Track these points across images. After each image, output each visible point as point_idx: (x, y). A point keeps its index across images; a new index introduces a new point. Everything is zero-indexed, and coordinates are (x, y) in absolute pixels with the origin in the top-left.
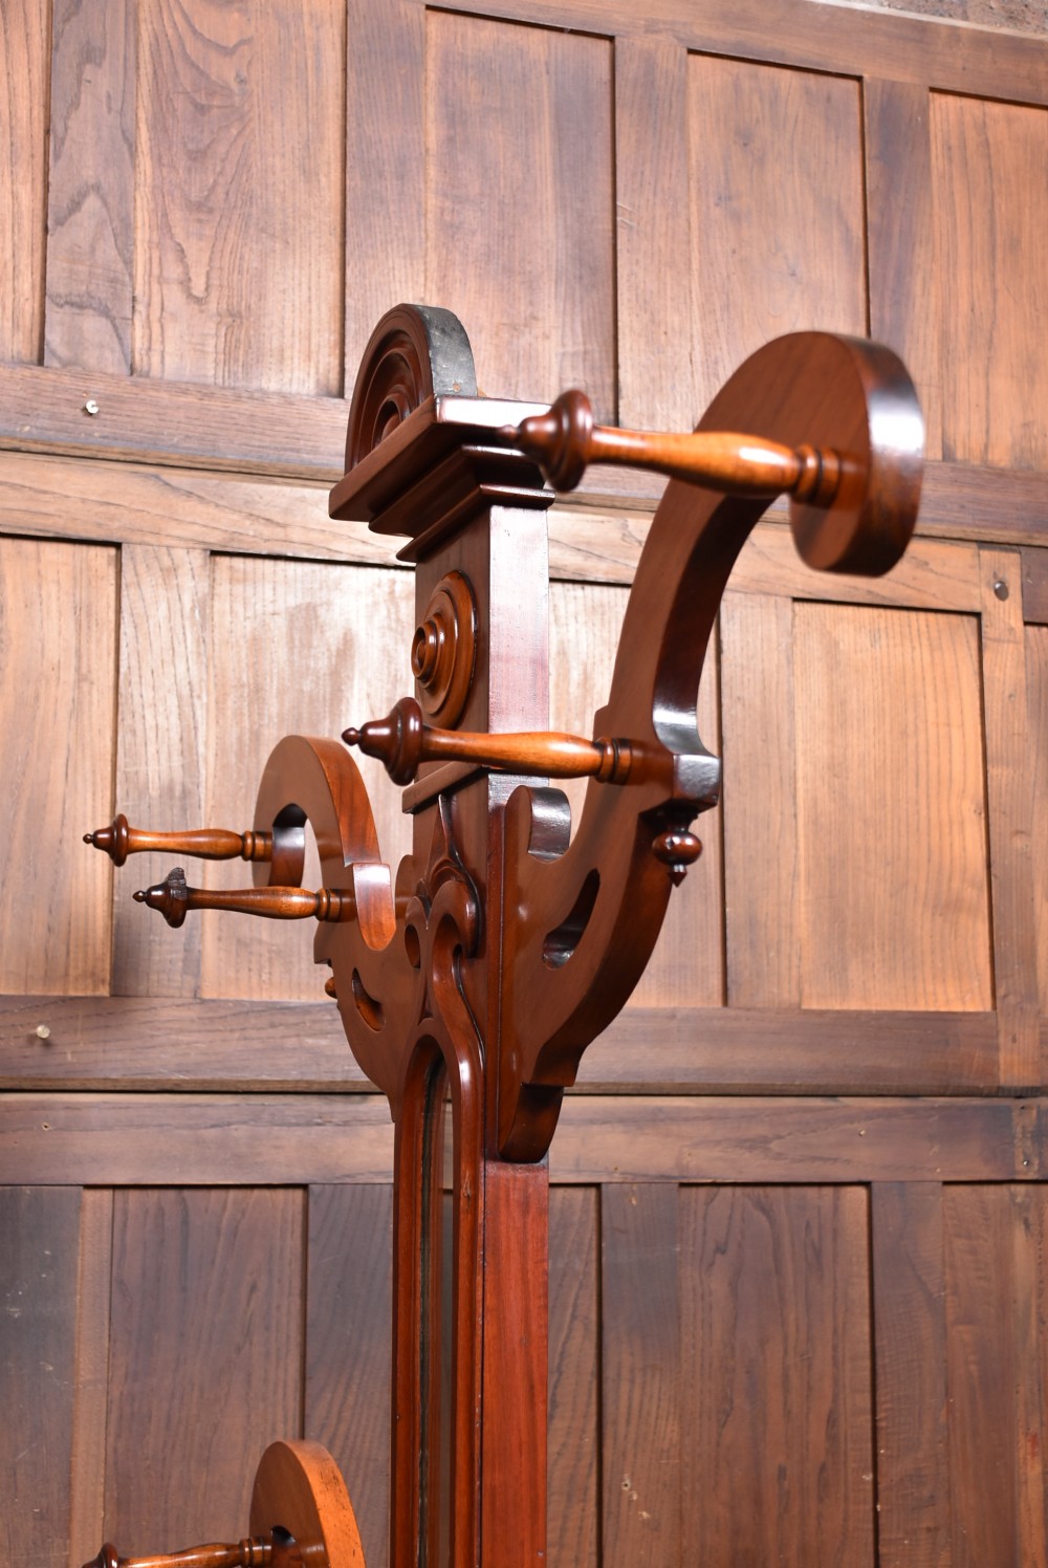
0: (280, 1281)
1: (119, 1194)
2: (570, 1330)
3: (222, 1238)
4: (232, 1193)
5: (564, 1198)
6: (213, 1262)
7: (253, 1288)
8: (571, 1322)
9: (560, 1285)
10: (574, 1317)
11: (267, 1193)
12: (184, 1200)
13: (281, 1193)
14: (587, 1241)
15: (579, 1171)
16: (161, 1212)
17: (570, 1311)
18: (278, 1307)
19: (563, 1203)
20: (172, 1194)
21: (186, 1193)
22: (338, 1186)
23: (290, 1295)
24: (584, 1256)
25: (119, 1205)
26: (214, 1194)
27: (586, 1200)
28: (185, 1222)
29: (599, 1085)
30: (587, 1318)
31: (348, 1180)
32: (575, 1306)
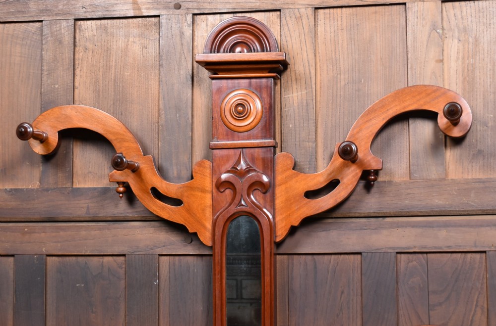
0: (353, 290)
1: (290, 256)
2: (475, 311)
3: (330, 273)
4: (333, 257)
5: (471, 257)
6: (327, 283)
7: (342, 293)
8: (476, 308)
9: (470, 293)
10: (477, 306)
11: (347, 256)
12: (314, 259)
13: (352, 257)
14: (482, 275)
15: (476, 246)
16: (306, 262)
17: (475, 303)
18: (353, 300)
19: (471, 259)
20: (310, 257)
21: (315, 257)
22: (373, 253)
23: (357, 295)
24: (481, 281)
25: (290, 261)
26: (326, 257)
27: (481, 258)
28: (315, 267)
29: (483, 211)
30: (483, 306)
31: (378, 251)
32: (477, 301)
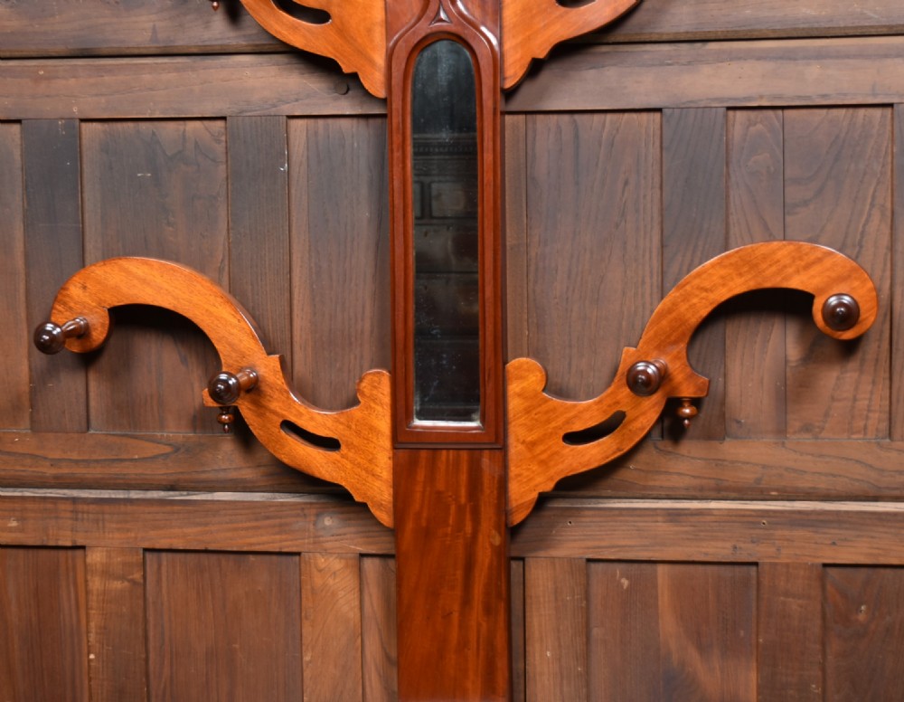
0: (645, 178)
1: (529, 117)
2: (869, 215)
3: (602, 148)
4: (609, 116)
5: (865, 116)
6: (597, 164)
7: (626, 183)
8: (870, 210)
9: (861, 182)
10: (872, 205)
11: (634, 116)
12: (575, 121)
13: (644, 116)
14: (884, 149)
15: (875, 95)
16: (559, 127)
17: (869, 201)
18: (645, 196)
19: (864, 119)
20: (566, 117)
21: (577, 117)
22: (683, 108)
23: (652, 188)
24: (881, 160)
25: (530, 125)
26: (596, 117)
27: (883, 116)
28: (577, 136)
29: (890, 27)
30: (883, 206)
31: (692, 105)
32: (874, 197)
